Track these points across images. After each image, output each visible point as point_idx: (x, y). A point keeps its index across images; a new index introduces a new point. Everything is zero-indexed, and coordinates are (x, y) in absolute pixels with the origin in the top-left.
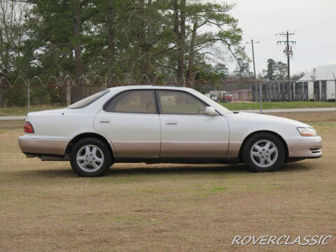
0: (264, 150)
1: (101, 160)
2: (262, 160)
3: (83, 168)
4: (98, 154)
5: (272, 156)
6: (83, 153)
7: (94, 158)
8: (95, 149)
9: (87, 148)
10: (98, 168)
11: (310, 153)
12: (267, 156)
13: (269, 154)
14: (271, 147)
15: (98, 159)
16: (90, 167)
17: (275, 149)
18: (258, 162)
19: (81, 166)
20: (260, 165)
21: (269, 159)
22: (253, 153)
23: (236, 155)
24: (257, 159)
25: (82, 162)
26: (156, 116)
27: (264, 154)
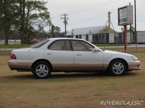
0: (118, 66)
1: (47, 71)
2: (117, 71)
3: (39, 75)
4: (46, 69)
5: (121, 69)
6: (39, 68)
7: (44, 71)
8: (44, 66)
9: (41, 66)
10: (46, 75)
11: (137, 68)
12: (120, 69)
13: (120, 68)
14: (121, 65)
15: (45, 71)
16: (42, 74)
17: (122, 66)
18: (116, 71)
19: (38, 74)
20: (116, 73)
21: (120, 70)
22: (113, 68)
23: (106, 69)
24: (115, 70)
25: (38, 72)
26: (71, 52)
27: (118, 68)
